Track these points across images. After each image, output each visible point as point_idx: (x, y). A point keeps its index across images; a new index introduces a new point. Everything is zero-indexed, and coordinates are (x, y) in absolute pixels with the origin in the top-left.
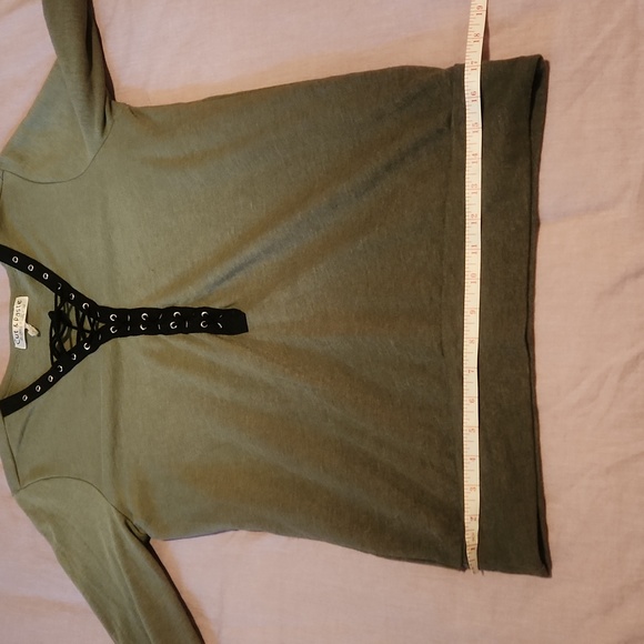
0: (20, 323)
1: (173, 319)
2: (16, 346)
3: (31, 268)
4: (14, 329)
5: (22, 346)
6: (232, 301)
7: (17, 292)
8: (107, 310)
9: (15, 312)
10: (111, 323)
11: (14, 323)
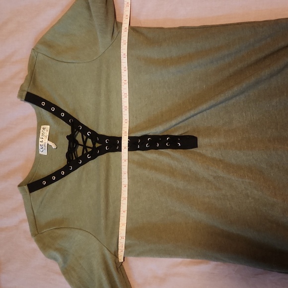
0: (44, 140)
1: (148, 142)
2: (40, 153)
3: (53, 109)
4: (40, 143)
5: (45, 153)
6: (186, 131)
7: (41, 122)
8: (103, 137)
9: (41, 134)
10: (106, 145)
11: (40, 140)
